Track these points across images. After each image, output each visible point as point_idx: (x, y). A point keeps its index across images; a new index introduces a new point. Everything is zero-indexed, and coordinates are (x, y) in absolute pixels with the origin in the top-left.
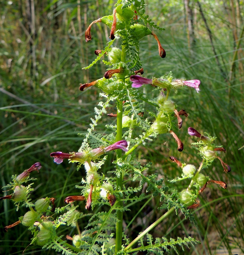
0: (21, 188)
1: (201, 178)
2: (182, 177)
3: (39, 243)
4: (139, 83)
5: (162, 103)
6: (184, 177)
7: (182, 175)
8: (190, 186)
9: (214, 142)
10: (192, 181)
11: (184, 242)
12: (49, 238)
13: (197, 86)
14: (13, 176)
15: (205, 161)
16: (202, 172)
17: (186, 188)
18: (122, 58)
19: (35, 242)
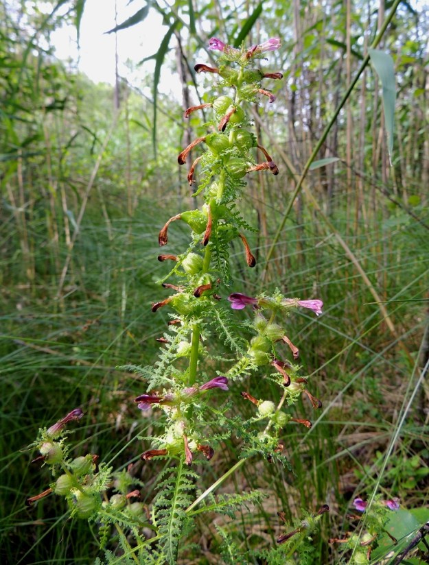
0: (53, 445)
1: (282, 417)
2: (257, 417)
3: (81, 516)
4: (241, 303)
5: (263, 327)
6: (260, 418)
7: (257, 414)
8: (268, 428)
9: (298, 372)
10: (270, 422)
11: (252, 496)
12: (93, 507)
13: (319, 308)
14: (40, 429)
15: (288, 396)
16: (282, 410)
17: (263, 431)
18: (204, 268)
19: (76, 515)
